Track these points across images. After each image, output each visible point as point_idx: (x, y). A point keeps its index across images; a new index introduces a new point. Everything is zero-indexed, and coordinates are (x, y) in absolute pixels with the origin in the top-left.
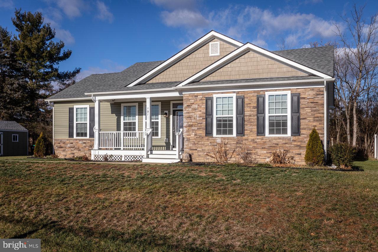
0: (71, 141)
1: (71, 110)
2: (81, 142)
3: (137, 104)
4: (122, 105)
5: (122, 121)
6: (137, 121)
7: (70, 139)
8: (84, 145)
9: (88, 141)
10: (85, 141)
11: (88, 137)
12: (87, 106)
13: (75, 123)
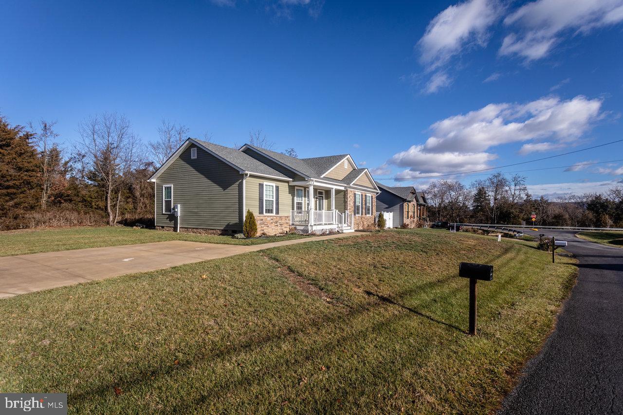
0: (261, 218)
1: (261, 186)
2: (269, 219)
3: (303, 189)
4: (296, 188)
5: (296, 201)
6: (303, 202)
7: (260, 215)
8: (272, 221)
9: (274, 218)
10: (272, 218)
11: (274, 214)
12: (274, 184)
13: (265, 199)
